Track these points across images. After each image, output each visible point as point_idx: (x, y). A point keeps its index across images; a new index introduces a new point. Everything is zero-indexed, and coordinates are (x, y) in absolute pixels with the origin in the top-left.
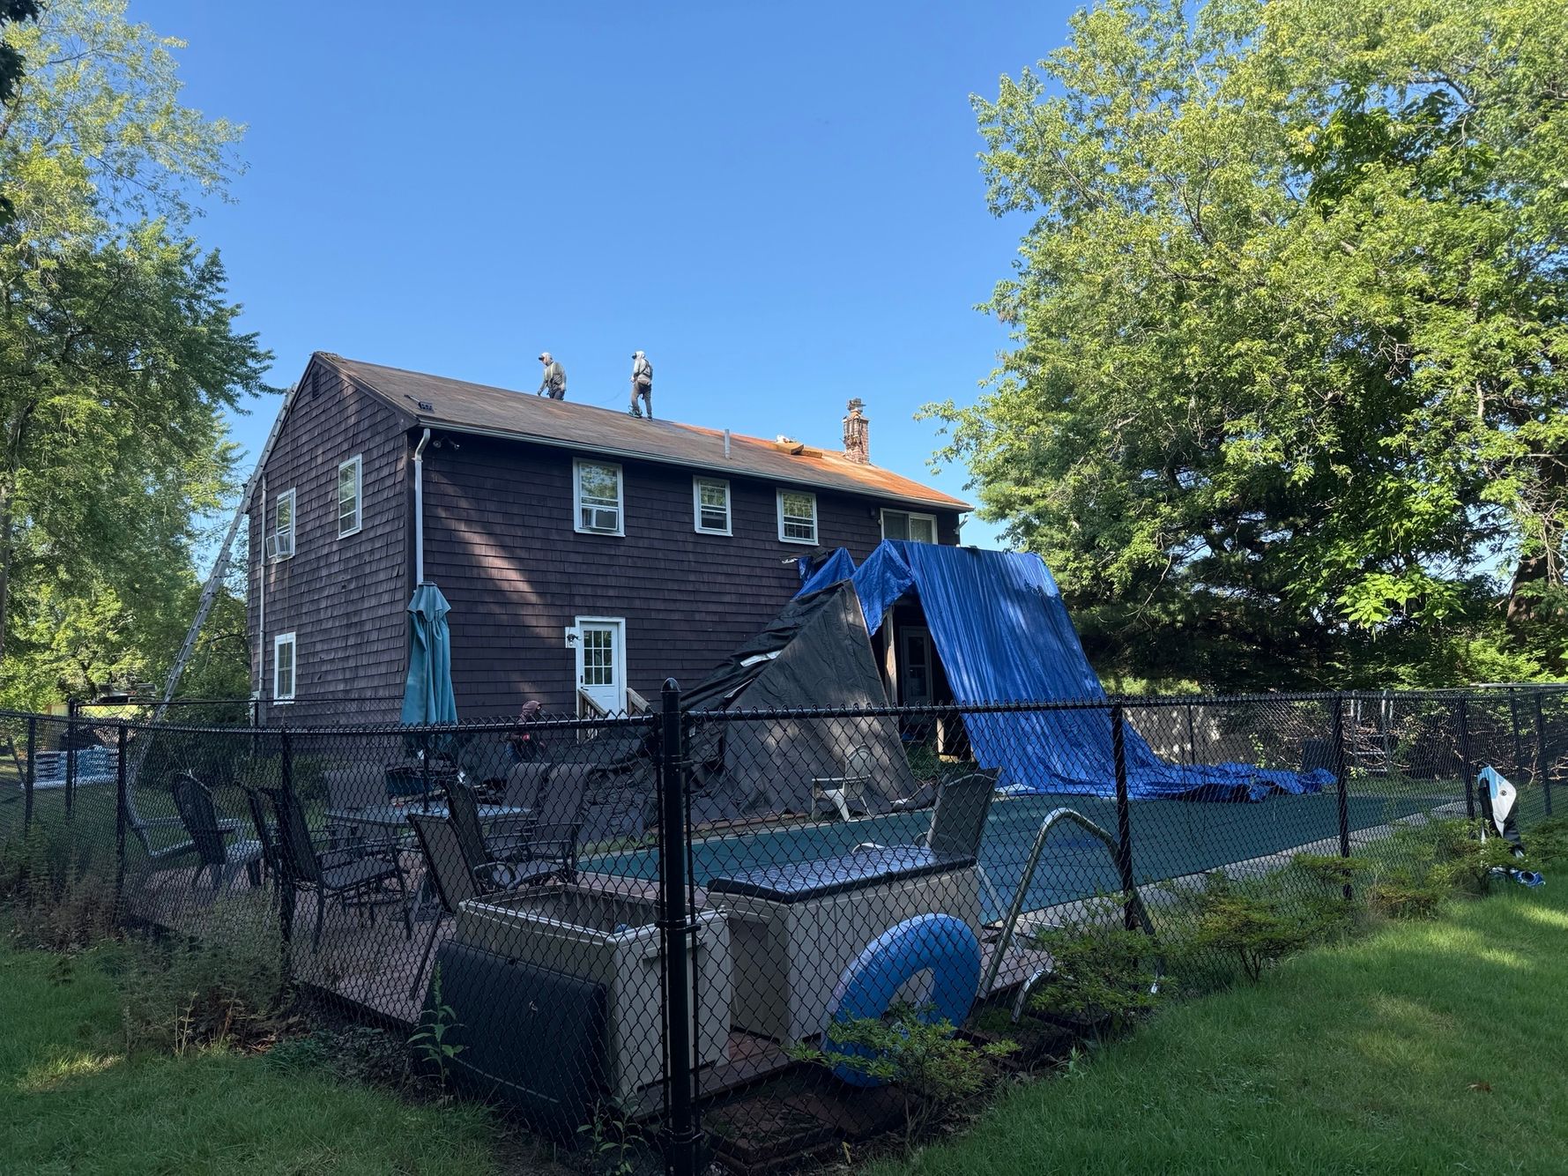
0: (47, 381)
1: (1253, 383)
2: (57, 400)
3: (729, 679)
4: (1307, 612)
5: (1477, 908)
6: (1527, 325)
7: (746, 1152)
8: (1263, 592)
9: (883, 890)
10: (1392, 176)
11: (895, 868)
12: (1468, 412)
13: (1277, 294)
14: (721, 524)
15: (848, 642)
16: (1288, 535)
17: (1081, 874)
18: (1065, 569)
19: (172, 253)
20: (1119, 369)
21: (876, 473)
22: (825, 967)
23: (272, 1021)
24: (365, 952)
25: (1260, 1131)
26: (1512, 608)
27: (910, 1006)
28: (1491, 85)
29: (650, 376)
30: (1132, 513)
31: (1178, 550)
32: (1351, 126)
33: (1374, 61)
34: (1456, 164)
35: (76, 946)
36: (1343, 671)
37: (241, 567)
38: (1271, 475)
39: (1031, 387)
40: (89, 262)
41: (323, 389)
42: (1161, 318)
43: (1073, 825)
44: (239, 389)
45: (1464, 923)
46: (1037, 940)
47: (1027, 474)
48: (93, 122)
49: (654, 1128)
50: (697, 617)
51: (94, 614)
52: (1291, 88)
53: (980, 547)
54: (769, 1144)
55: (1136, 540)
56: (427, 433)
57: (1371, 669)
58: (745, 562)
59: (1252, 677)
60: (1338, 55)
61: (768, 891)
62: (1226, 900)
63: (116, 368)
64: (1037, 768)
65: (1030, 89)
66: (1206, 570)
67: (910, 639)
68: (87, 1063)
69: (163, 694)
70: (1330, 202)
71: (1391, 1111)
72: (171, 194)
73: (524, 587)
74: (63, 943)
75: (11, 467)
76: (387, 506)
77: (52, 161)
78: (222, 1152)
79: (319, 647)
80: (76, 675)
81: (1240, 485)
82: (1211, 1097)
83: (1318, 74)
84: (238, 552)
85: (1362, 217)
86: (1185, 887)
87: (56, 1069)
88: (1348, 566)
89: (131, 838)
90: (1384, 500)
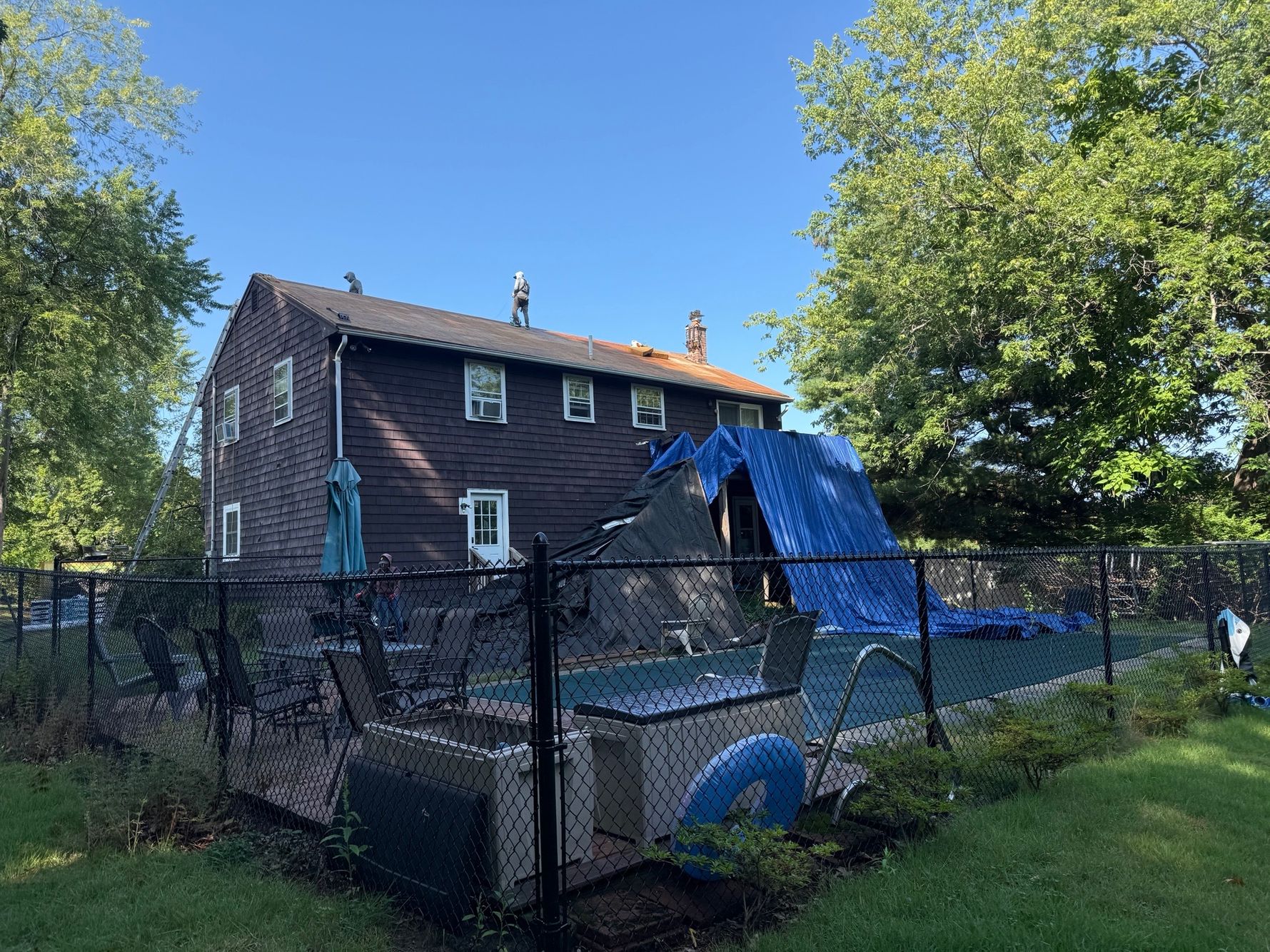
0: (39, 300)
1: (1025, 293)
2: (46, 315)
3: (592, 540)
4: (1068, 484)
5: (1219, 727)
6: (1253, 244)
7: (606, 938)
8: (1030, 467)
9: (723, 714)
10: (1141, 121)
11: (733, 695)
12: (1204, 317)
13: (1045, 220)
14: (585, 413)
15: (690, 509)
16: (1051, 421)
17: (890, 700)
18: (869, 450)
19: (139, 195)
20: (914, 283)
21: (713, 371)
22: (674, 780)
23: (210, 823)
24: (287, 765)
25: (1048, 920)
26: (1237, 479)
27: (746, 811)
28: (1224, 44)
29: (527, 293)
30: (924, 402)
31: (961, 433)
32: (1105, 82)
33: (1126, 25)
34: (1193, 112)
35: (54, 760)
36: (1097, 532)
37: (197, 451)
38: (1038, 369)
39: (840, 299)
40: (72, 203)
41: (260, 304)
42: (948, 241)
43: (883, 658)
44: (194, 305)
45: (1209, 740)
46: (854, 756)
47: (837, 370)
48: (74, 88)
49: (528, 917)
50: (567, 489)
51: (81, 490)
52: (1055, 50)
53: (799, 431)
54: (626, 931)
55: (927, 424)
56: (345, 339)
57: (1121, 530)
58: (605, 443)
59: (1021, 537)
60: (1094, 22)
61: (626, 714)
62: (1011, 721)
63: (95, 289)
64: (846, 612)
65: (840, 53)
66: (985, 451)
67: (741, 507)
68: (55, 858)
69: (133, 553)
70: (1087, 145)
71: (1160, 902)
72: (138, 147)
73: (425, 465)
74: (42, 758)
75: (11, 370)
76: (312, 399)
77: (40, 120)
78: (162, 937)
79: (259, 515)
80: (67, 539)
81: (1015, 378)
82: (1003, 889)
83: (1077, 38)
84: (193, 438)
85: (1116, 155)
86: (977, 710)
87: (29, 863)
88: (1103, 445)
89: (99, 671)
90: (1132, 391)
